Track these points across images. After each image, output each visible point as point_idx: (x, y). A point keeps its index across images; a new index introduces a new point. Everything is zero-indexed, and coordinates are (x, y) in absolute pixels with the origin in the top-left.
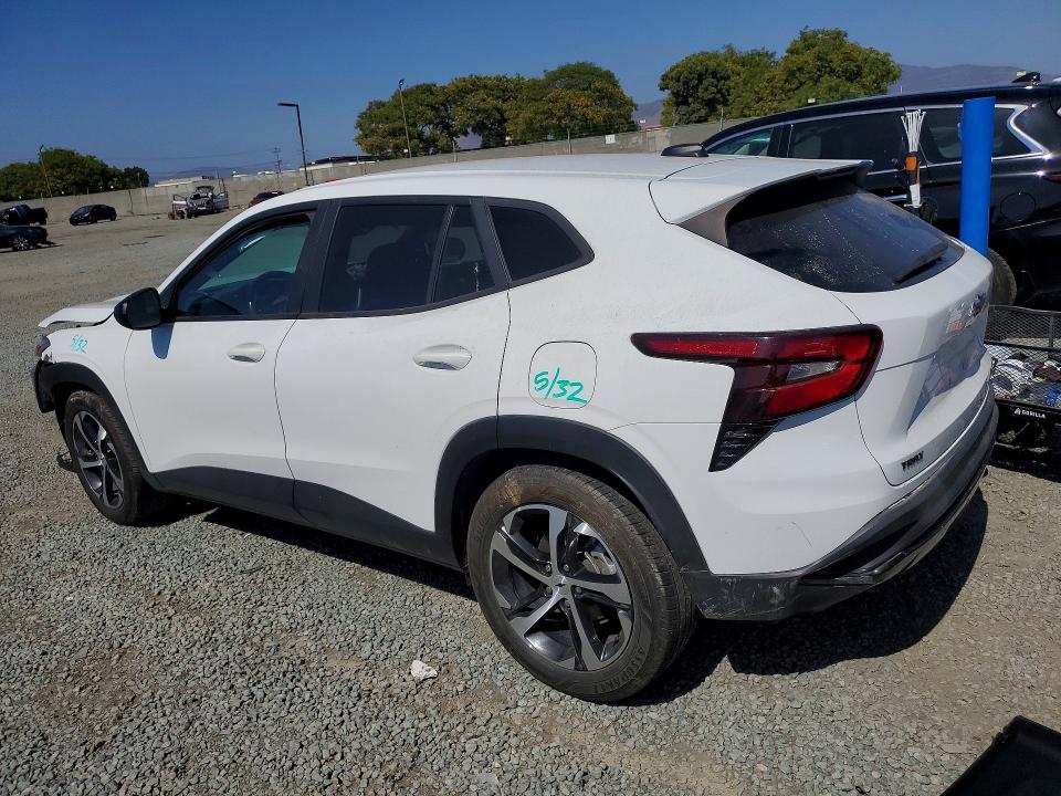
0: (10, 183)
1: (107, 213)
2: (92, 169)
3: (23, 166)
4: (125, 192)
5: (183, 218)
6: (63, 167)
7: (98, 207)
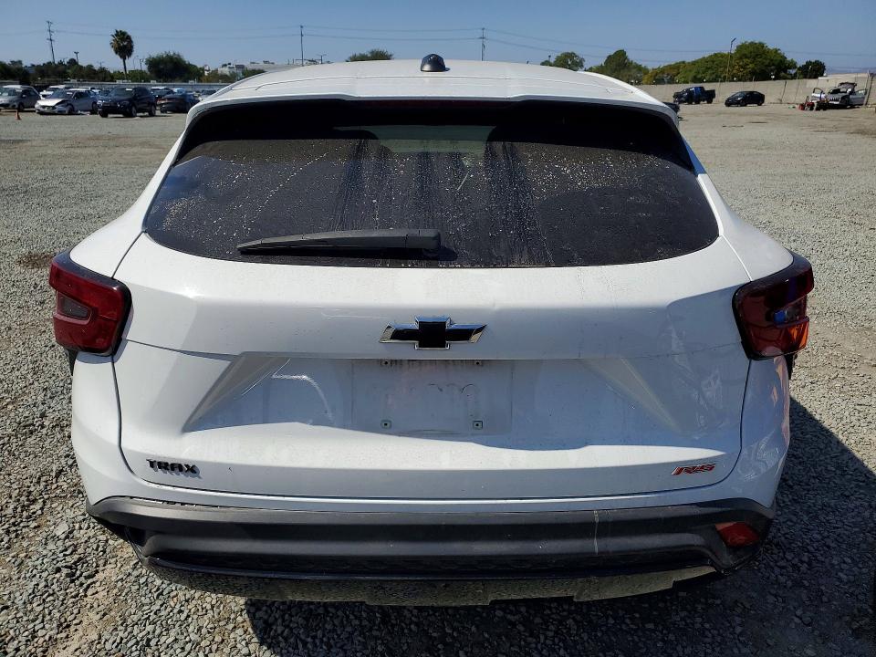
0: (708, 68)
1: (757, 99)
2: (772, 60)
3: (723, 56)
4: (782, 82)
5: (812, 109)
6: (749, 58)
7: (751, 93)
